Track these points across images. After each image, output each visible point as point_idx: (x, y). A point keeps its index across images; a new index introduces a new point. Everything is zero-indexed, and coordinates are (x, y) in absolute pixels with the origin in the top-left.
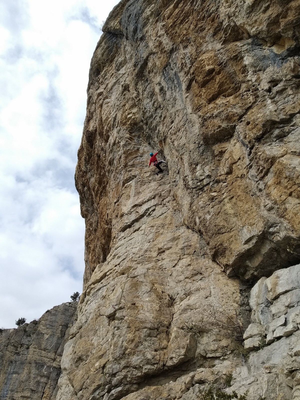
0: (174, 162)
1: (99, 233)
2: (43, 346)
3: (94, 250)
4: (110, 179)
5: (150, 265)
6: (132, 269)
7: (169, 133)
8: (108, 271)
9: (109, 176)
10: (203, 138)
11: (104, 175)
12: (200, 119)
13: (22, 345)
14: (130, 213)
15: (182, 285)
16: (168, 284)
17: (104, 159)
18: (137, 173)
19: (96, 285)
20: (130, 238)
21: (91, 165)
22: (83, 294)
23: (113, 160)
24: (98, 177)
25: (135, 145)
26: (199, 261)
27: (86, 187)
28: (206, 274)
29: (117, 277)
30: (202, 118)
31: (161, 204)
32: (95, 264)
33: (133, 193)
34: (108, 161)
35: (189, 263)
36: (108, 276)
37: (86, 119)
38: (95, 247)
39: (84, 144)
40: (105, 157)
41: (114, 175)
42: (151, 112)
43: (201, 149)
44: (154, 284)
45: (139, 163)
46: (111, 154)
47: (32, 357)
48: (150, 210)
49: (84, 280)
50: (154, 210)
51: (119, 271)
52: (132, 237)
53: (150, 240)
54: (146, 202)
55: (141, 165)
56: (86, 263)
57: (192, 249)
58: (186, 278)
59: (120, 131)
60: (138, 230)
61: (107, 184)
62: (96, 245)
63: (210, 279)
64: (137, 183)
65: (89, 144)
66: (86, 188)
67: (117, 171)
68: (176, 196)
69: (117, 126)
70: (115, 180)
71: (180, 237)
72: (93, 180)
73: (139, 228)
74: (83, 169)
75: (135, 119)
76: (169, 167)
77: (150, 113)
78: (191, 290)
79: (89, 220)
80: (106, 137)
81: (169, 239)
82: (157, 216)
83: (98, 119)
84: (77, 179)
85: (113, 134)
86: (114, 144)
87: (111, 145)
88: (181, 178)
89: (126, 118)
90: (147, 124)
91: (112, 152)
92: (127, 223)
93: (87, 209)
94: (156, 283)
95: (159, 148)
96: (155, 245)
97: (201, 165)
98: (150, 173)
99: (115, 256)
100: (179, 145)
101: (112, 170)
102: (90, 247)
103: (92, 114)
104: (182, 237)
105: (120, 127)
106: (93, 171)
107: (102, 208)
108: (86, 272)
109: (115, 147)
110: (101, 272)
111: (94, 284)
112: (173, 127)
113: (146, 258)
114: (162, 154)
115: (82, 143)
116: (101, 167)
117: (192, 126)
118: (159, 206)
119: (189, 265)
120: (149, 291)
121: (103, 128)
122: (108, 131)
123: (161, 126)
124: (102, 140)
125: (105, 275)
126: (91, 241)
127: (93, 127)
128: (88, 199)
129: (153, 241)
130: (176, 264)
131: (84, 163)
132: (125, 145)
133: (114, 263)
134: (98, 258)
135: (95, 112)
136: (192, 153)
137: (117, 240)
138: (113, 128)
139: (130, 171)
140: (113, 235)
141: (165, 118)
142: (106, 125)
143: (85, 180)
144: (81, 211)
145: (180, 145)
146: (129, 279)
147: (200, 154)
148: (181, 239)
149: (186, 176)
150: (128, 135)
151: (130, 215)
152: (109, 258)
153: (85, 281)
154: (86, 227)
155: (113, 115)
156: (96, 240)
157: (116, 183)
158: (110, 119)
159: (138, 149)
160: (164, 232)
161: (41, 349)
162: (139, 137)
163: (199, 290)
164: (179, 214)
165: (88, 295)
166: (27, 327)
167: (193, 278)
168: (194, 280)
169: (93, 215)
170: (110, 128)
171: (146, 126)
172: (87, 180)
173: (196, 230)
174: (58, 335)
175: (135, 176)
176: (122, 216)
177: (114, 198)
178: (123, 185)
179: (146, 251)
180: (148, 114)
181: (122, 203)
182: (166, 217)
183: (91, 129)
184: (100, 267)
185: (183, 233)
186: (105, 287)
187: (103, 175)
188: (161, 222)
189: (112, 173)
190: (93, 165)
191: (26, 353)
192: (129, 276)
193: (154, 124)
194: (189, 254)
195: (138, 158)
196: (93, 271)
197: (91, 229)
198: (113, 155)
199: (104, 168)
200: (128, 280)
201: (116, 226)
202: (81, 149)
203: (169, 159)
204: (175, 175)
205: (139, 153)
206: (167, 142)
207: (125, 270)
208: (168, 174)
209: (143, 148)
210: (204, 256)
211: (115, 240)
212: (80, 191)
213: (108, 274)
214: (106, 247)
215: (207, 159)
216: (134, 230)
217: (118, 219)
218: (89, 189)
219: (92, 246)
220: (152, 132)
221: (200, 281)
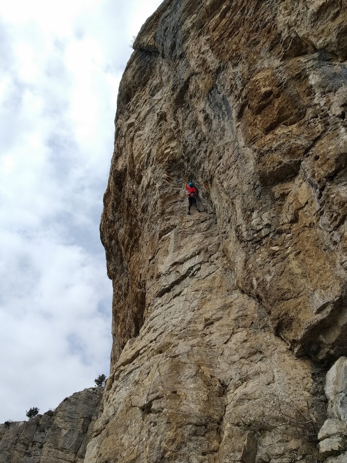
0: (223, 208)
1: (129, 299)
2: (60, 445)
3: (123, 321)
4: (143, 230)
5: (195, 341)
6: (172, 346)
7: (216, 172)
8: (142, 349)
9: (142, 226)
10: (259, 177)
11: (136, 225)
12: (255, 154)
13: (34, 443)
14: (168, 273)
15: (236, 367)
16: (218, 366)
17: (136, 205)
18: (177, 222)
19: (126, 366)
20: (168, 305)
21: (120, 212)
22: (110, 378)
23: (147, 206)
24: (128, 227)
25: (174, 187)
26: (258, 335)
27: (113, 240)
28: (267, 353)
29: (153, 356)
30: (258, 152)
31: (208, 262)
32: (126, 339)
33: (172, 248)
34: (141, 207)
35: (245, 338)
36: (141, 354)
37: (113, 156)
38: (125, 316)
39: (112, 187)
40: (137, 202)
41: (148, 225)
42: (194, 145)
43: (258, 191)
44: (200, 366)
45: (180, 209)
46: (144, 199)
47: (47, 459)
48: (194, 269)
49: (111, 359)
50: (199, 269)
51: (156, 349)
52: (172, 305)
53: (194, 308)
54: (188, 259)
55: (181, 212)
56: (113, 338)
57: (249, 320)
58: (241, 358)
59: (155, 169)
60: (178, 295)
61: (139, 236)
62: (126, 314)
63: (273, 360)
64: (177, 234)
65: (118, 187)
66: (113, 242)
67: (152, 220)
68: (227, 251)
69: (152, 164)
70: (149, 231)
71: (233, 304)
72: (122, 231)
73: (180, 293)
74: (110, 217)
75: (174, 155)
76: (217, 214)
77: (193, 148)
78: (248, 373)
79: (118, 282)
80: (138, 177)
81: (219, 307)
82: (203, 277)
83: (128, 156)
84: (102, 230)
85: (146, 174)
86: (148, 186)
87: (144, 187)
88: (233, 227)
89: (163, 154)
90: (188, 161)
91: (146, 196)
92: (165, 286)
93: (115, 268)
94: (203, 364)
95: (204, 190)
96: (201, 314)
97: (257, 211)
98: (193, 222)
99: (150, 328)
100: (229, 186)
101: (145, 219)
102: (119, 317)
103: (121, 149)
104: (236, 304)
105: (155, 165)
106: (122, 220)
107: (134, 267)
108: (113, 349)
109: (149, 190)
110: (132, 350)
111: (124, 366)
112: (221, 164)
113: (190, 332)
114: (208, 197)
115: (109, 186)
116: (132, 215)
117: (246, 163)
118: (206, 264)
119: (245, 341)
120: (194, 376)
121: (134, 166)
122: (140, 171)
123: (207, 162)
124: (133, 182)
125: (138, 354)
126: (120, 308)
127: (122, 166)
128: (116, 255)
129: (198, 309)
130: (228, 340)
131: (111, 210)
132: (161, 188)
133: (149, 338)
134: (129, 330)
135: (125, 147)
136: (245, 196)
137: (153, 308)
138: (147, 166)
139: (168, 219)
140: (148, 301)
141: (211, 153)
142: (138, 163)
143: (112, 231)
144: (108, 270)
145: (231, 186)
146: (168, 359)
147: (256, 197)
148: (234, 306)
149: (239, 226)
150: (165, 175)
151: (169, 276)
152: (142, 331)
153: (113, 361)
154: (114, 291)
155: (146, 150)
156: (126, 308)
157: (151, 235)
158: (143, 156)
159: (178, 193)
160: (213, 297)
161: (58, 449)
162: (179, 177)
163: (259, 374)
164: (230, 274)
165: (116, 380)
166: (41, 420)
167: (251, 358)
168: (252, 361)
169: (122, 275)
170: (143, 166)
171: (187, 163)
172: (115, 231)
173: (253, 294)
174: (78, 430)
175: (174, 226)
176: (159, 277)
177: (148, 253)
178: (159, 237)
179: (190, 322)
180: (189, 149)
181: (159, 261)
182: (214, 278)
183: (120, 167)
184: (131, 343)
185: (237, 298)
186: (137, 370)
187: (134, 225)
188: (208, 284)
189: (145, 223)
190: (122, 212)
191: (39, 454)
192: (169, 356)
193: (197, 161)
194: (244, 327)
195: (178, 203)
196: (123, 348)
197: (121, 293)
198: (147, 200)
199: (135, 216)
200: (167, 361)
201: (151, 290)
202: (107, 193)
203: (217, 203)
204: (225, 224)
205: (180, 197)
206: (214, 183)
207: (163, 347)
208: (216, 223)
209: (184, 191)
210: (264, 329)
211: (149, 308)
212: (107, 246)
213: (141, 352)
214: (139, 316)
215: (265, 203)
216: (174, 295)
217: (154, 281)
218: (117, 242)
219: (121, 315)
220: (195, 170)
221: (259, 363)
